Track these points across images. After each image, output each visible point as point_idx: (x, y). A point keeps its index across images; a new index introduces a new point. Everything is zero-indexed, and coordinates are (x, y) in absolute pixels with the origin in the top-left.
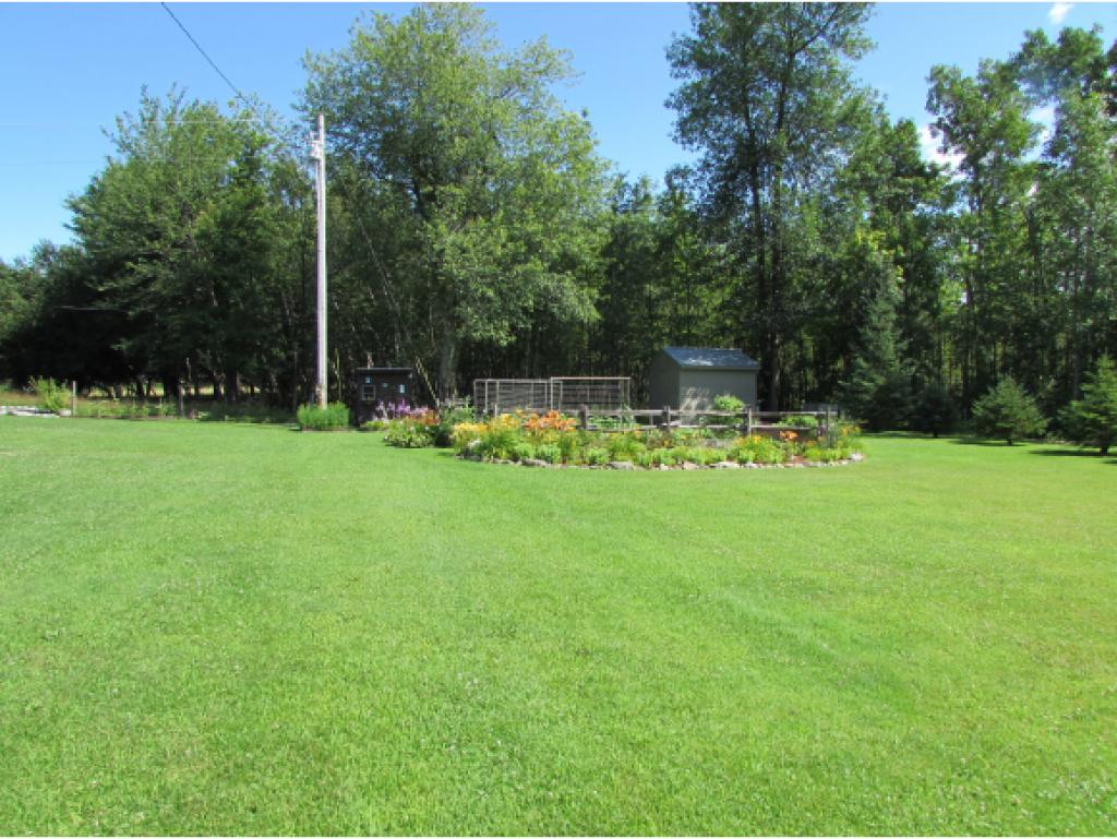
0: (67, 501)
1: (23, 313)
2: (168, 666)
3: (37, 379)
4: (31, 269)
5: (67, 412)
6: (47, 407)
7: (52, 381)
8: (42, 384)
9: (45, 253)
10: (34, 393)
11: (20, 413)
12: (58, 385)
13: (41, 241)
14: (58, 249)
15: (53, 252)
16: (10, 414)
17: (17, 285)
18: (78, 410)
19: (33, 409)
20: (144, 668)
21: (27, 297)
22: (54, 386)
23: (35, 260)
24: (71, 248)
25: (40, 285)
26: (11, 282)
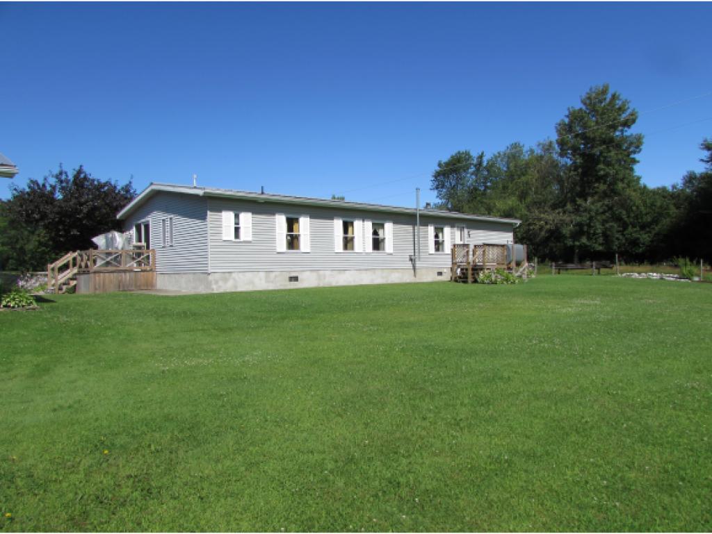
0: (665, 330)
1: (675, 217)
2: (664, 425)
3: (678, 257)
4: (682, 190)
5: (696, 279)
6: (684, 275)
7: (688, 260)
8: (681, 261)
9: (690, 179)
10: (676, 266)
11: (667, 278)
12: (691, 260)
13: (688, 172)
14: (698, 176)
15: (695, 178)
16: (662, 279)
17: (673, 201)
18: (704, 278)
19: (676, 276)
20: (650, 422)
21: (678, 208)
22: (689, 263)
23: (684, 184)
24: (707, 173)
25: (686, 200)
26: (669, 200)
